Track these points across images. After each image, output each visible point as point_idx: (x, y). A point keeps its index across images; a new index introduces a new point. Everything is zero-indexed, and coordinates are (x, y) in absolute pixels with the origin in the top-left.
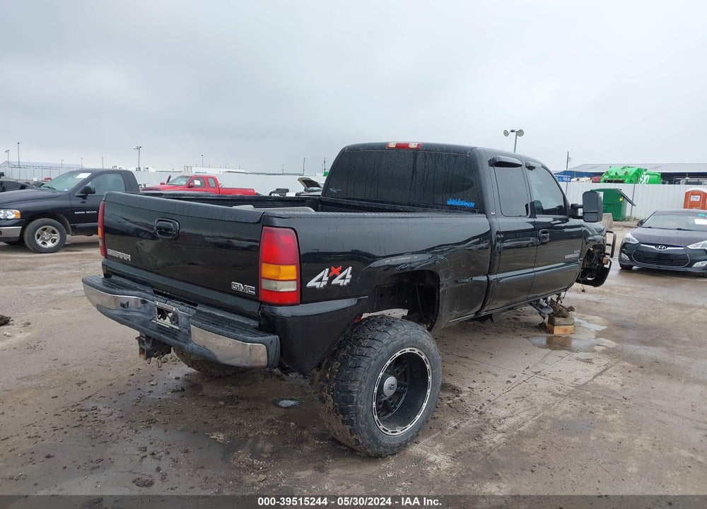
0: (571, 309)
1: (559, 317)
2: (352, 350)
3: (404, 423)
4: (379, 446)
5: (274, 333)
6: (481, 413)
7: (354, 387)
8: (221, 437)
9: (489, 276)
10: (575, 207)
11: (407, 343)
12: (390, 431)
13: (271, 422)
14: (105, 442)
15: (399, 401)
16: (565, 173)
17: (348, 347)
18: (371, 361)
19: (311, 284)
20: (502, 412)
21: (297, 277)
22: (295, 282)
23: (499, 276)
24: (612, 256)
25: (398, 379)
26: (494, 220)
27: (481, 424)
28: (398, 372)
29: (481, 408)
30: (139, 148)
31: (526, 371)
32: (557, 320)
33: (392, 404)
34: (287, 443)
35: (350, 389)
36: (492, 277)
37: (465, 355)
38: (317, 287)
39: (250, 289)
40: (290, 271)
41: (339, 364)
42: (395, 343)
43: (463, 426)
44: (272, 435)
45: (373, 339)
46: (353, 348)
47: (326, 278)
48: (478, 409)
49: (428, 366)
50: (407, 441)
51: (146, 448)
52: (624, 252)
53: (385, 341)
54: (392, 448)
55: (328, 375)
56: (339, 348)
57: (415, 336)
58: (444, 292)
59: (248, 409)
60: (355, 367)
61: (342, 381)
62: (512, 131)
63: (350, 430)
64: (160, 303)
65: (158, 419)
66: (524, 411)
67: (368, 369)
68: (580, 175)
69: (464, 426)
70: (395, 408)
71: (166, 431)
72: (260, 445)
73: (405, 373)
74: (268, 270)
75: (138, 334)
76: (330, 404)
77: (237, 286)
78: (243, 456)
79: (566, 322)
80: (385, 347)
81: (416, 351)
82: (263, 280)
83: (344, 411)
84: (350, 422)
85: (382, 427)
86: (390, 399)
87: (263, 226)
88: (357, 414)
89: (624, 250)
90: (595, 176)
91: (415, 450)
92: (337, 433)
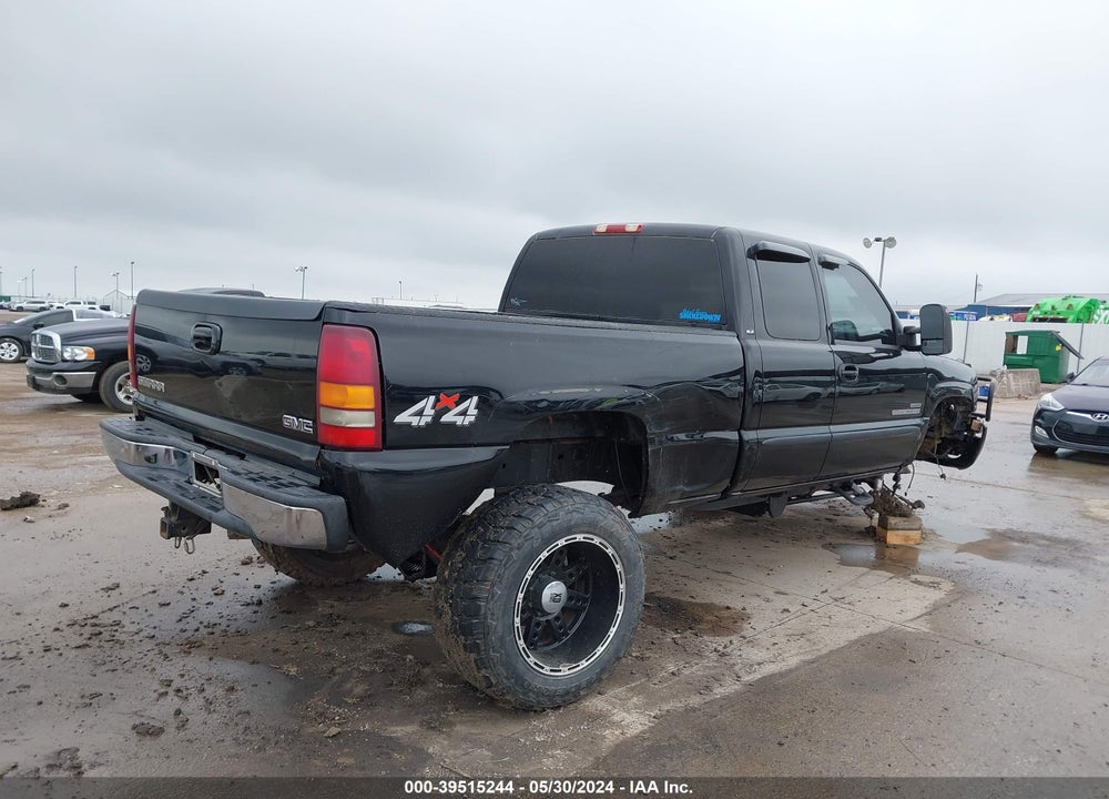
0: (919, 504)
1: (895, 516)
2: (484, 534)
3: (575, 658)
4: (527, 690)
5: (336, 492)
6: (723, 655)
7: (482, 590)
8: (293, 670)
9: (743, 432)
10: (910, 333)
11: (577, 525)
12: (548, 668)
13: (379, 654)
14: (113, 671)
15: (574, 624)
16: (970, 308)
17: (480, 528)
18: (511, 550)
19: (402, 418)
20: (755, 654)
21: (376, 404)
22: (372, 414)
23: (762, 434)
24: (988, 419)
25: (569, 587)
26: (752, 342)
27: (718, 670)
28: (571, 575)
29: (725, 647)
30: (304, 269)
31: (821, 597)
32: (892, 521)
33: (561, 628)
34: (391, 685)
35: (475, 593)
36: (749, 435)
37: (727, 569)
38: (415, 424)
39: (305, 426)
40: (365, 394)
41: (464, 555)
42: (555, 523)
43: (686, 672)
44: (373, 672)
45: (519, 516)
46: (486, 529)
47: (429, 411)
48: (720, 648)
49: (619, 567)
50: (579, 688)
51: (172, 681)
52: (1040, 425)
53: (538, 520)
54: (552, 696)
55: (446, 573)
56: (468, 531)
57: (592, 515)
58: (656, 452)
59: (348, 634)
60: (485, 561)
61: (464, 582)
62: (878, 240)
63: (475, 661)
64: (199, 454)
65: (206, 642)
66: (797, 654)
67: (507, 562)
68: (996, 311)
69: (688, 673)
70: (566, 634)
71: (211, 659)
72: (348, 686)
73: (584, 577)
74: (328, 393)
75: (166, 503)
76: (447, 619)
77: (290, 421)
78: (319, 701)
79: (906, 525)
80: (536, 529)
81: (597, 541)
82: (322, 409)
83: (466, 630)
84: (474, 648)
85: (532, 660)
86: (557, 618)
87: (324, 323)
88: (486, 635)
89: (1039, 420)
90: (1018, 313)
91: (595, 703)
92: (461, 668)
